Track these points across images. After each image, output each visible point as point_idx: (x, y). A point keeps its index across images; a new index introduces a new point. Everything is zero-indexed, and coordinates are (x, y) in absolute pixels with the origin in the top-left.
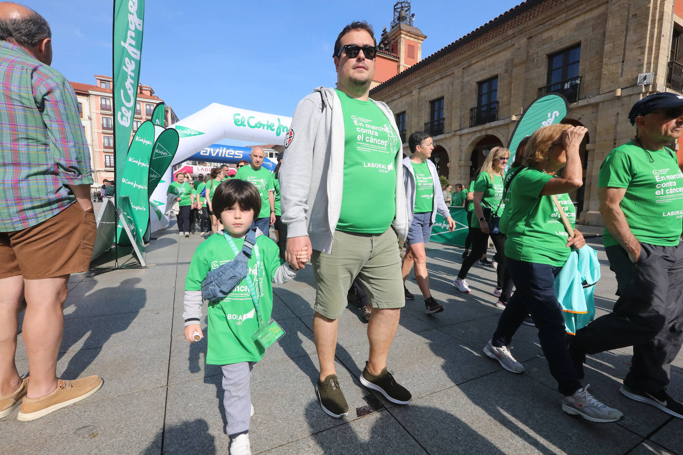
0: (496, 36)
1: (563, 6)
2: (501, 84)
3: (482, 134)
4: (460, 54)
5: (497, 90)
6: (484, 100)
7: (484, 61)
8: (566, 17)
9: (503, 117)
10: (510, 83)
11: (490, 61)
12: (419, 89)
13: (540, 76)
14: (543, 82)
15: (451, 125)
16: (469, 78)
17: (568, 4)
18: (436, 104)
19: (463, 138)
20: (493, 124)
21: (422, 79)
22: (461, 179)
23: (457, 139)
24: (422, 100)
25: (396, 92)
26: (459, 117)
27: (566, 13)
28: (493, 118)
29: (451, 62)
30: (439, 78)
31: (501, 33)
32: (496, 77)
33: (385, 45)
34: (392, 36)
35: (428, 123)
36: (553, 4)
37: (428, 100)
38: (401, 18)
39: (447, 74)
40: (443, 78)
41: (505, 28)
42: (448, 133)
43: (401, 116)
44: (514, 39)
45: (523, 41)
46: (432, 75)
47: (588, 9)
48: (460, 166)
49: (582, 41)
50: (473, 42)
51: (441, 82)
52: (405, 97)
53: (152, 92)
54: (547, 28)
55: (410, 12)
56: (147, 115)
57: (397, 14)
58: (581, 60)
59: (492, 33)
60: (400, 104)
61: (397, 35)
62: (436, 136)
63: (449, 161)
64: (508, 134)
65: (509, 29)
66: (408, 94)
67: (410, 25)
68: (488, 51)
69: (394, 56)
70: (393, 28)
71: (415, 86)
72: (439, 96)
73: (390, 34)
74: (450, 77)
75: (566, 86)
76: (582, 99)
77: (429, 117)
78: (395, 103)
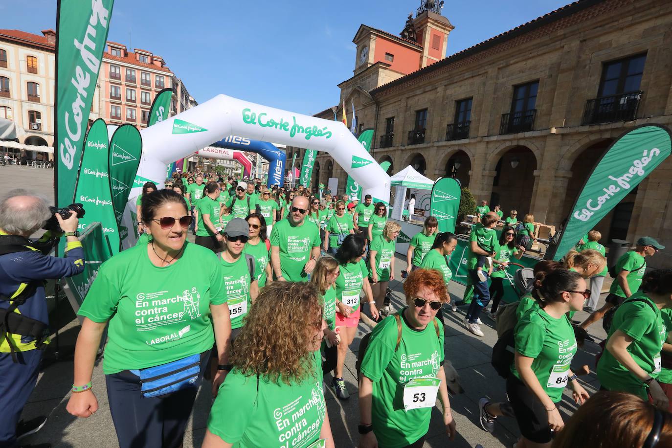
0: (542, 36)
1: (631, 7)
2: (541, 91)
3: (513, 144)
4: (497, 52)
5: (536, 96)
6: (519, 108)
7: (525, 63)
8: (632, 20)
9: (541, 128)
10: (553, 90)
11: (530, 63)
12: (445, 86)
13: (590, 87)
14: (593, 94)
15: (477, 129)
16: (505, 80)
17: (638, 5)
18: (463, 105)
19: (490, 146)
20: (528, 134)
21: (450, 75)
22: (482, 190)
23: (481, 148)
24: (447, 98)
25: (420, 86)
26: (488, 122)
27: (633, 15)
28: (528, 128)
29: (486, 60)
30: (469, 76)
31: (550, 32)
32: (537, 81)
33: (410, 33)
34: (418, 24)
35: (452, 124)
36: (618, 4)
37: (454, 99)
38: (429, 5)
39: (480, 73)
40: (474, 76)
41: (556, 26)
42: (475, 138)
43: (422, 113)
44: (563, 41)
45: (575, 44)
46: (462, 73)
47: (661, 13)
48: (483, 176)
49: (649, 51)
50: (515, 40)
51: (470, 81)
52: (429, 93)
53: (163, 63)
54: (608, 31)
56: (156, 87)
57: (425, 1)
58: (644, 73)
60: (421, 101)
61: (423, 23)
62: (459, 139)
63: (472, 169)
64: (545, 147)
65: (561, 29)
66: (432, 90)
67: (438, 13)
68: (530, 52)
69: (418, 47)
70: (419, 15)
71: (440, 83)
72: (468, 96)
73: (415, 21)
74: (482, 77)
75: (622, 101)
76: (641, 118)
77: (454, 118)
78: (416, 98)
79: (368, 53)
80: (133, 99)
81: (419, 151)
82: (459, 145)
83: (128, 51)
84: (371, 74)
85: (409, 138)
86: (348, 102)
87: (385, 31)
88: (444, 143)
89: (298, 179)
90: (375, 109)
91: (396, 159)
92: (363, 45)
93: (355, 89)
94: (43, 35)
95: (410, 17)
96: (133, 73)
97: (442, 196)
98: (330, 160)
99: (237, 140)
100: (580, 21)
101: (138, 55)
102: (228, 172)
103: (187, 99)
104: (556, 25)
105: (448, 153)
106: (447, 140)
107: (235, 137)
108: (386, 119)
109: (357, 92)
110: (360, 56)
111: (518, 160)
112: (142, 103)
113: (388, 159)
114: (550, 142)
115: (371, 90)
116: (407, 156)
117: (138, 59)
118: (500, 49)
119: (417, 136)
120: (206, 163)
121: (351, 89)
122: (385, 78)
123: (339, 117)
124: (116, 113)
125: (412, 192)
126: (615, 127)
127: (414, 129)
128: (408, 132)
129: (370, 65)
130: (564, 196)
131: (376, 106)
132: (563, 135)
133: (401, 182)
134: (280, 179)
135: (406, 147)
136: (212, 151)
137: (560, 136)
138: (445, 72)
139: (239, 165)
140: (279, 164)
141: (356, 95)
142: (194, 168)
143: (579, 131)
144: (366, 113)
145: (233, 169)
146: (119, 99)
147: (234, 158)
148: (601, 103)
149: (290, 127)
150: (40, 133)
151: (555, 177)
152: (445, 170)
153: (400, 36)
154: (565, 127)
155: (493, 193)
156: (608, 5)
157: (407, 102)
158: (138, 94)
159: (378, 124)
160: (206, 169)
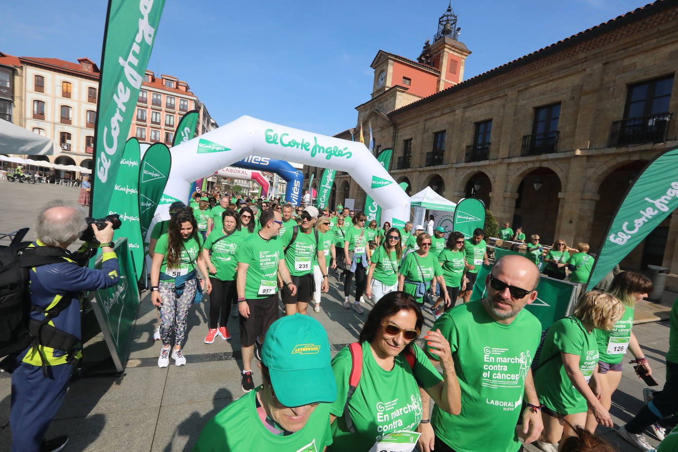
0: (563, 59)
1: (655, 30)
2: (564, 113)
3: (535, 166)
4: (517, 75)
5: (558, 118)
6: (541, 128)
7: (545, 85)
8: (657, 43)
9: (564, 150)
10: (576, 112)
12: (464, 108)
13: (615, 108)
14: (619, 115)
15: (498, 151)
16: (525, 102)
17: (662, 28)
18: (482, 127)
19: (512, 167)
20: (551, 156)
21: (468, 98)
22: (504, 212)
23: (501, 170)
24: (466, 120)
25: (439, 109)
26: (509, 144)
27: (657, 38)
28: (551, 149)
29: (505, 83)
30: (487, 99)
31: (571, 55)
32: (559, 103)
33: (427, 58)
34: (435, 49)
35: (471, 146)
36: (641, 27)
37: (472, 121)
38: (446, 32)
39: (499, 96)
40: (494, 99)
41: (577, 50)
42: (494, 160)
43: (440, 135)
44: (584, 64)
45: (598, 66)
46: (481, 95)
48: (504, 197)
51: (490, 103)
52: (447, 115)
53: (187, 88)
54: (631, 53)
55: (455, 26)
56: (180, 110)
57: (442, 27)
58: (672, 94)
59: (559, 54)
60: (440, 123)
61: (440, 48)
62: (479, 161)
63: (492, 191)
64: (569, 169)
65: (582, 52)
66: (451, 112)
67: (455, 38)
68: (550, 75)
69: (435, 71)
70: (436, 41)
71: (458, 105)
72: (487, 118)
73: (432, 47)
74: (502, 99)
75: (651, 123)
76: (672, 140)
77: (473, 139)
78: (434, 120)
79: (386, 77)
80: (158, 121)
81: (438, 173)
82: (478, 166)
83: (156, 77)
84: (389, 97)
85: (427, 160)
86: (365, 124)
87: (403, 57)
88: (463, 165)
89: (314, 199)
90: (392, 131)
91: (413, 180)
92: (381, 69)
93: (373, 111)
94: (78, 63)
95: (427, 43)
96: (159, 98)
97: (465, 217)
98: (346, 181)
99: (256, 160)
100: (602, 45)
101: (164, 80)
102: (244, 192)
103: (208, 122)
104: (575, 49)
105: (468, 174)
106: (466, 162)
107: (254, 157)
108: (404, 140)
109: (375, 114)
110: (378, 80)
111: (541, 182)
112: (166, 125)
113: (405, 180)
114: (575, 164)
115: (389, 112)
116: (425, 177)
117: (164, 84)
118: (519, 72)
119: (436, 157)
120: (224, 182)
121: (368, 111)
122: (402, 101)
123: (356, 138)
124: (141, 135)
125: (430, 214)
126: (645, 149)
127: (432, 150)
128: (426, 154)
129: (387, 89)
130: (591, 220)
131: (394, 128)
132: (588, 157)
133: (420, 203)
134: (297, 199)
135: (425, 168)
136: (231, 171)
137: (585, 158)
138: (463, 95)
139: (256, 185)
140: (297, 184)
141: (373, 118)
142: (213, 188)
143: (606, 153)
144: (383, 134)
145: (250, 189)
146: (145, 121)
147: (252, 178)
148: (628, 124)
149: (311, 147)
150: (69, 153)
151: (582, 199)
152: (464, 192)
153: (417, 61)
154: (590, 149)
155: (515, 215)
156: (630, 28)
157: (425, 124)
158: (163, 117)
159: (395, 146)
160: (223, 188)
